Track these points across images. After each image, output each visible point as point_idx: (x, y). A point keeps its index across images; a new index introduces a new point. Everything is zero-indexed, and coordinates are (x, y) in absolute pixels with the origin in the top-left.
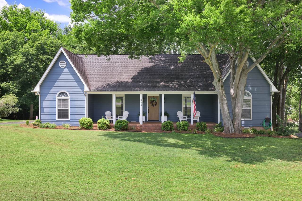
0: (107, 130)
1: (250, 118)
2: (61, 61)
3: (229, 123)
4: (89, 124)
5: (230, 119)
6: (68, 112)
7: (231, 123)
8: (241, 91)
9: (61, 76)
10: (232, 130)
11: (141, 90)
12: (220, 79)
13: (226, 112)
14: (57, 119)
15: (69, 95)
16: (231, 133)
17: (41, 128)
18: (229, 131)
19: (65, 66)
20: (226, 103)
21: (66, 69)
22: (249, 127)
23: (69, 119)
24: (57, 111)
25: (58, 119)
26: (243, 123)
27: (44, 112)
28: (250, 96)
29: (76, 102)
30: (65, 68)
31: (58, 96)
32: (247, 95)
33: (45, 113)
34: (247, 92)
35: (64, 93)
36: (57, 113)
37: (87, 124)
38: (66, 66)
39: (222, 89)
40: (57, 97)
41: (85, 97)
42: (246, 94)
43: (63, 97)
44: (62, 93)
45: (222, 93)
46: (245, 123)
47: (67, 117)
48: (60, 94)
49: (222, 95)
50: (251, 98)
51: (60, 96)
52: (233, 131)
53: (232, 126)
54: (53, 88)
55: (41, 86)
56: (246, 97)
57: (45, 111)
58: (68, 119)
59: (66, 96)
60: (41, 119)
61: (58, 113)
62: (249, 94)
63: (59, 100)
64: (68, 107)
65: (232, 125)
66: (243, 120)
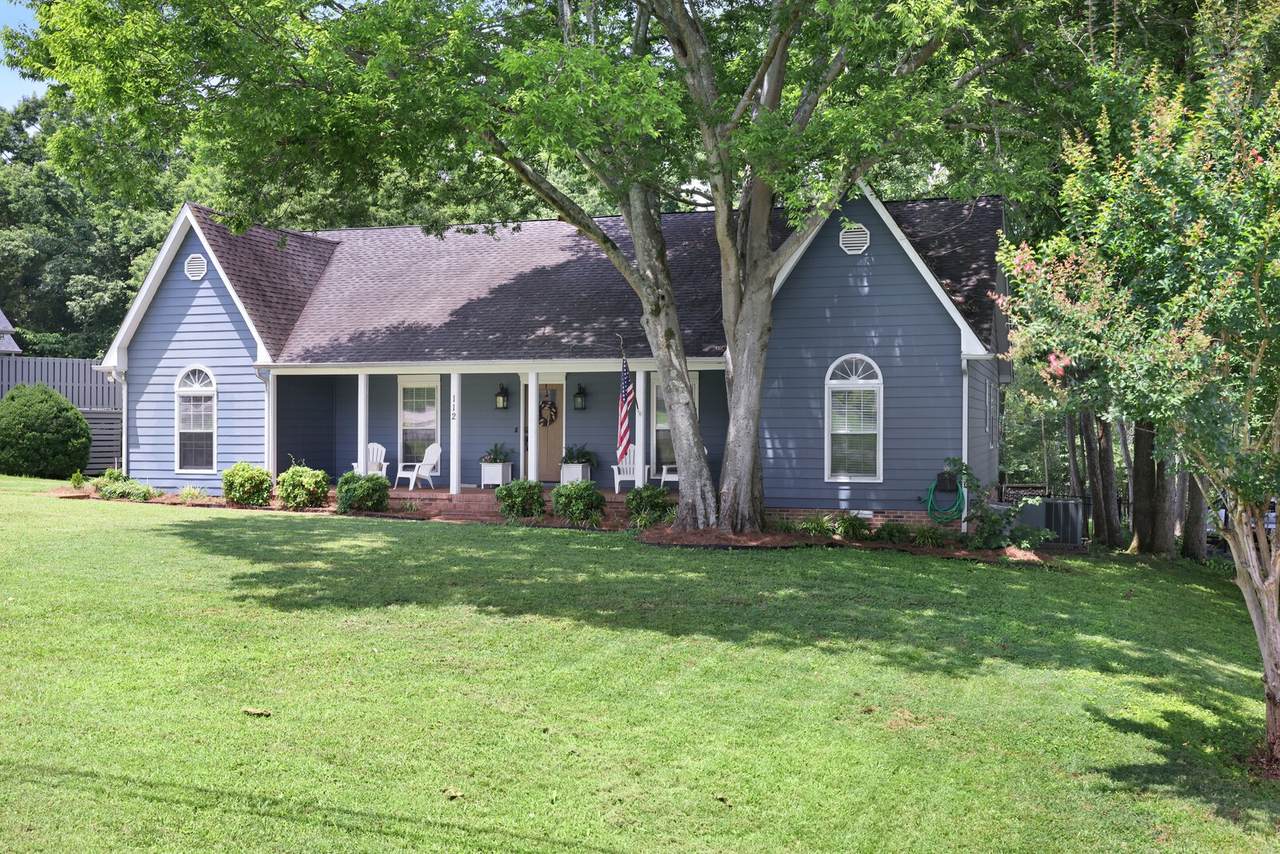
0: (308, 511)
1: (873, 472)
2: (192, 256)
3: (693, 487)
4: (248, 486)
5: (701, 471)
6: (212, 445)
7: (705, 485)
8: (745, 355)
9: (192, 311)
10: (706, 517)
11: (449, 358)
12: (657, 305)
13: (685, 442)
14: (178, 471)
15: (214, 383)
16: (701, 527)
17: (103, 497)
18: (695, 520)
19: (202, 275)
20: (687, 404)
21: (206, 284)
22: (871, 512)
23: (214, 471)
24: (177, 440)
25: (181, 468)
26: (844, 494)
27: (138, 445)
28: (873, 376)
29: (237, 405)
30: (203, 279)
31: (183, 384)
32: (864, 371)
33: (143, 449)
34: (862, 361)
35: (201, 372)
36: (177, 448)
37: (242, 485)
38: (204, 273)
39: (669, 346)
40: (176, 388)
41: (263, 387)
42: (856, 373)
43: (196, 389)
44: (194, 372)
45: (667, 364)
46: (852, 494)
47: (209, 464)
48: (187, 376)
49: (669, 371)
50: (877, 384)
51: (185, 385)
52: (712, 519)
53: (711, 501)
54: (168, 354)
55: (131, 348)
56: (856, 383)
57: (141, 440)
58: (212, 468)
59: (206, 385)
60: (128, 470)
61: (182, 446)
62: (869, 367)
63: (186, 399)
64: (211, 426)
65: (709, 496)
66: (843, 479)
